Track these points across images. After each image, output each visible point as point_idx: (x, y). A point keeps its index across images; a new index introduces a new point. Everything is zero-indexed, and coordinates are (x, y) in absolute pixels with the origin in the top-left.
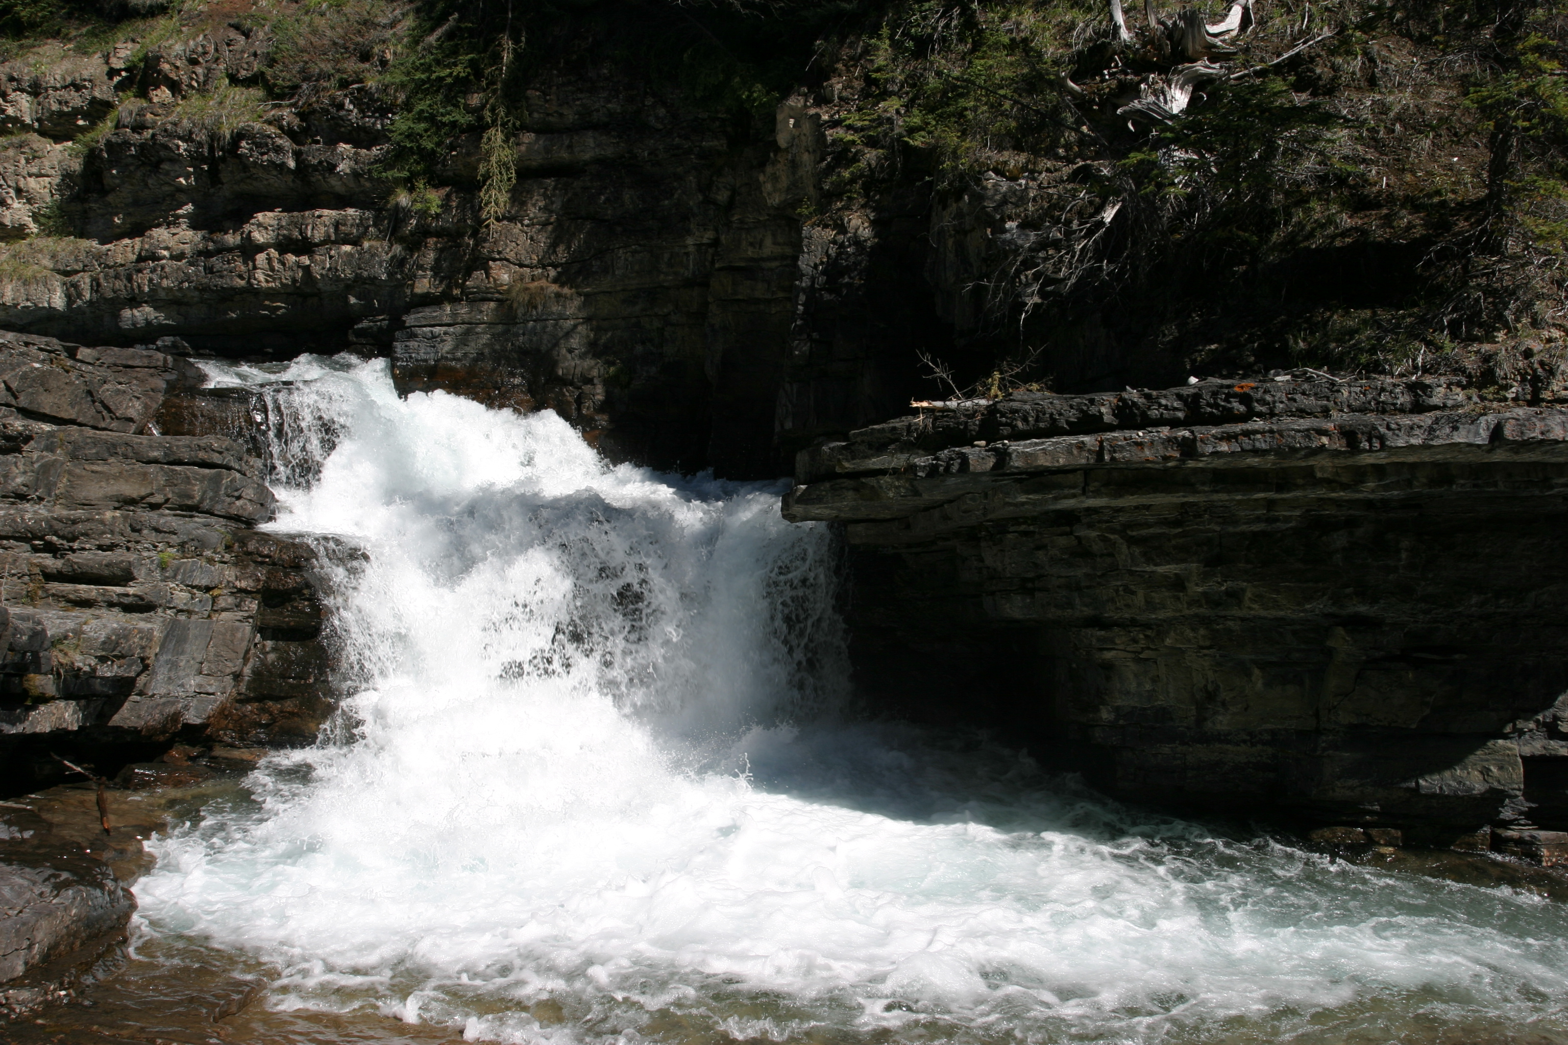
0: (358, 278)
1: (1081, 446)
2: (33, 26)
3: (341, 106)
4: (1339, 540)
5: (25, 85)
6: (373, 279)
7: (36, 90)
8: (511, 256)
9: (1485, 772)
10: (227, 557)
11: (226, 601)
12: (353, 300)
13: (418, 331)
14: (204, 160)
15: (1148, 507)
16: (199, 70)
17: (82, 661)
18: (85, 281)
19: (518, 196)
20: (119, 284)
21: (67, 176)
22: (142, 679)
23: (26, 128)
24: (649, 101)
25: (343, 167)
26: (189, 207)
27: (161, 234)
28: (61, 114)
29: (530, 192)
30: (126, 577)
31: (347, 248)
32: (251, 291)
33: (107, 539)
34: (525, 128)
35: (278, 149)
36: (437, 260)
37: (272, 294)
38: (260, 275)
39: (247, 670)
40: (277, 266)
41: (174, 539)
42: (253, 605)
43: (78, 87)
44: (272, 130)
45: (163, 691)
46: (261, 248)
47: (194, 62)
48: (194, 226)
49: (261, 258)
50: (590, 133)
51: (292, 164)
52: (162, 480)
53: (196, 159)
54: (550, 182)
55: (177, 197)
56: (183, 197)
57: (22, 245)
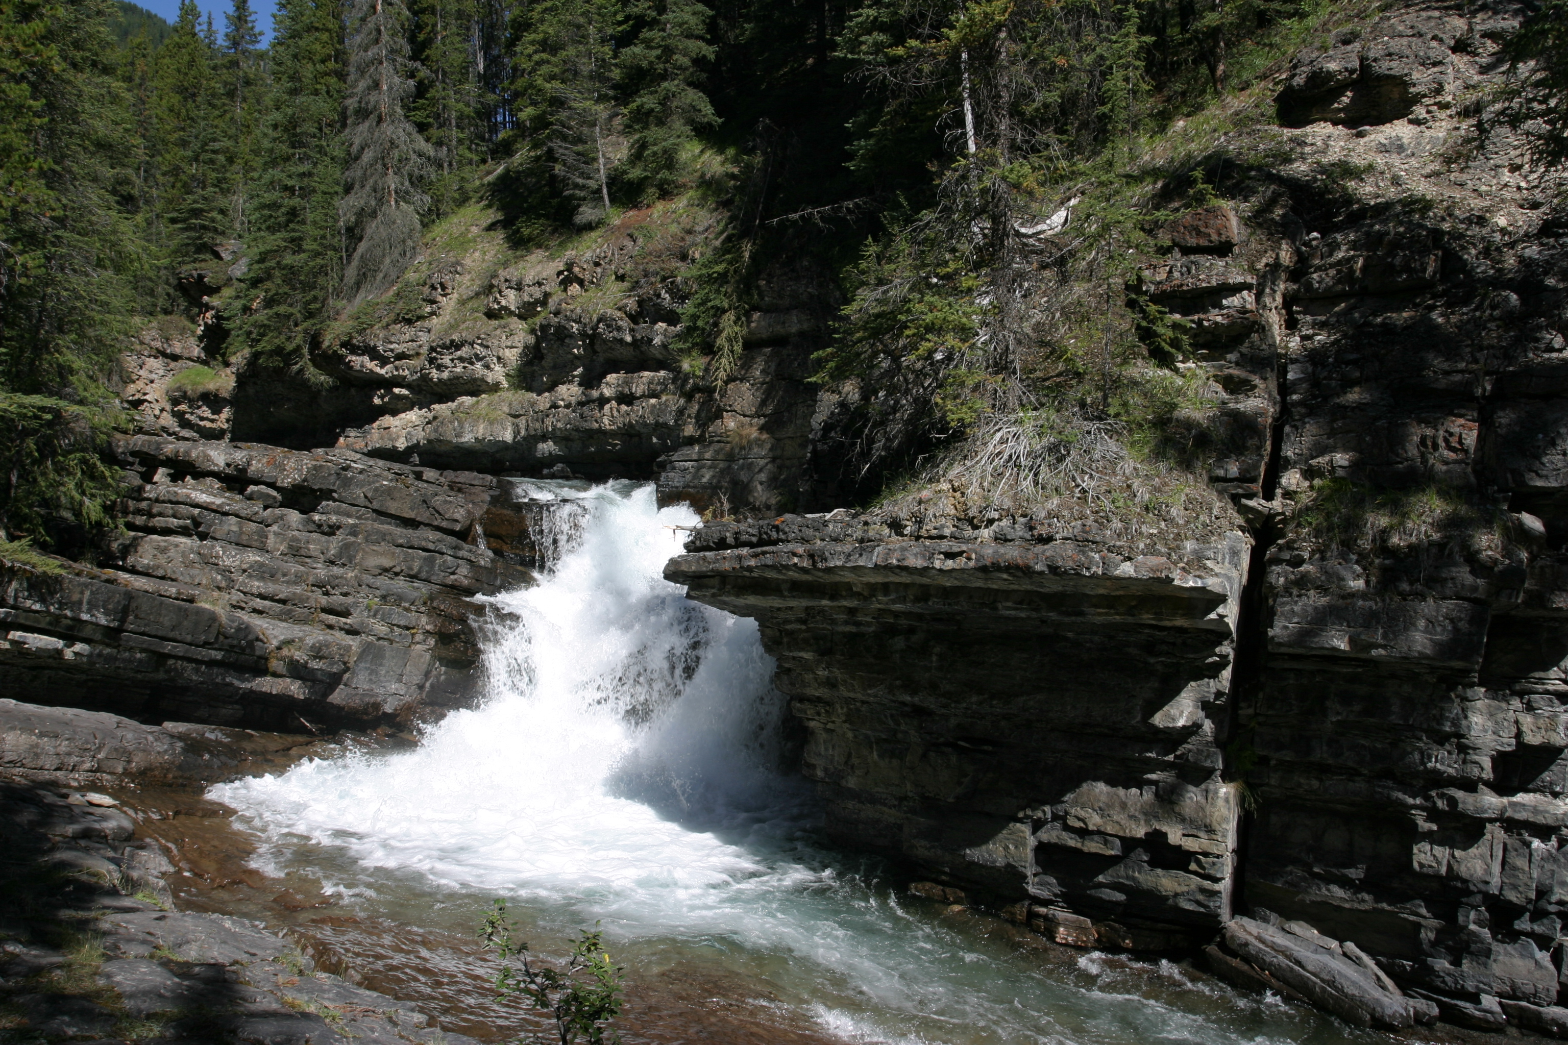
0: (657, 424)
1: (704, 559)
2: (530, 239)
3: (659, 296)
4: (899, 643)
5: (513, 284)
6: (665, 425)
7: (519, 287)
8: (738, 408)
9: (1006, 848)
10: (423, 609)
11: (419, 638)
12: (655, 440)
13: (677, 464)
14: (588, 336)
15: (791, 608)
16: (599, 270)
17: (299, 656)
18: (522, 422)
19: (746, 362)
20: (538, 425)
21: (526, 347)
22: (346, 676)
23: (511, 313)
24: (831, 286)
25: (657, 341)
26: (581, 369)
27: (562, 389)
28: (529, 303)
29: (753, 358)
30: (346, 614)
31: (653, 401)
32: (601, 432)
33: (345, 589)
34: (755, 308)
35: (619, 329)
36: (699, 411)
37: (613, 434)
38: (606, 421)
39: (428, 685)
40: (615, 413)
41: (378, 593)
42: (432, 642)
43: (540, 284)
44: (619, 314)
45: (366, 687)
46: (608, 400)
47: (597, 264)
48: (580, 385)
49: (607, 407)
50: (795, 312)
51: (629, 339)
52: (402, 557)
53: (583, 335)
54: (768, 350)
55: (574, 362)
56: (577, 362)
57: (495, 397)
